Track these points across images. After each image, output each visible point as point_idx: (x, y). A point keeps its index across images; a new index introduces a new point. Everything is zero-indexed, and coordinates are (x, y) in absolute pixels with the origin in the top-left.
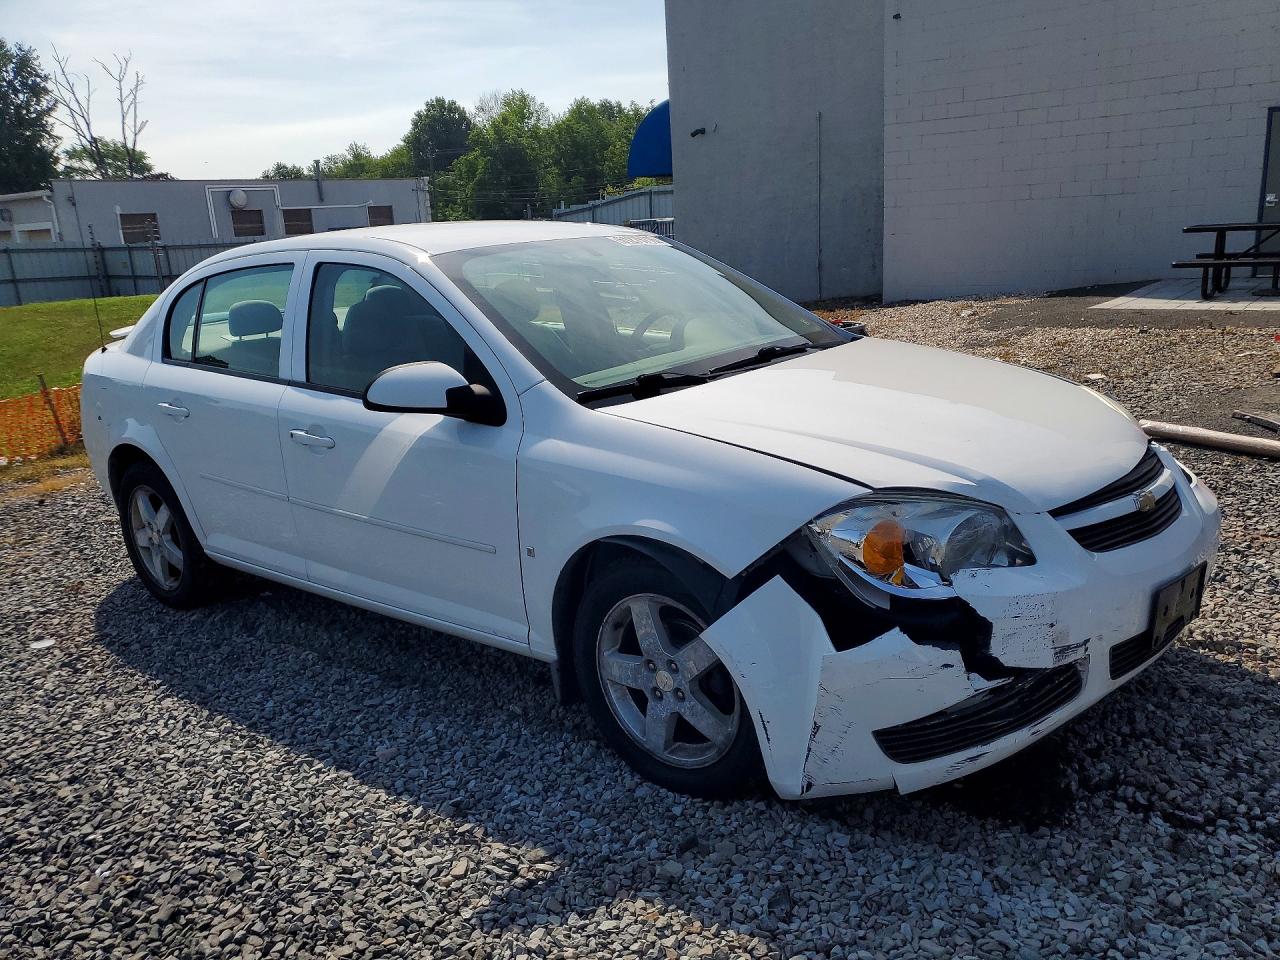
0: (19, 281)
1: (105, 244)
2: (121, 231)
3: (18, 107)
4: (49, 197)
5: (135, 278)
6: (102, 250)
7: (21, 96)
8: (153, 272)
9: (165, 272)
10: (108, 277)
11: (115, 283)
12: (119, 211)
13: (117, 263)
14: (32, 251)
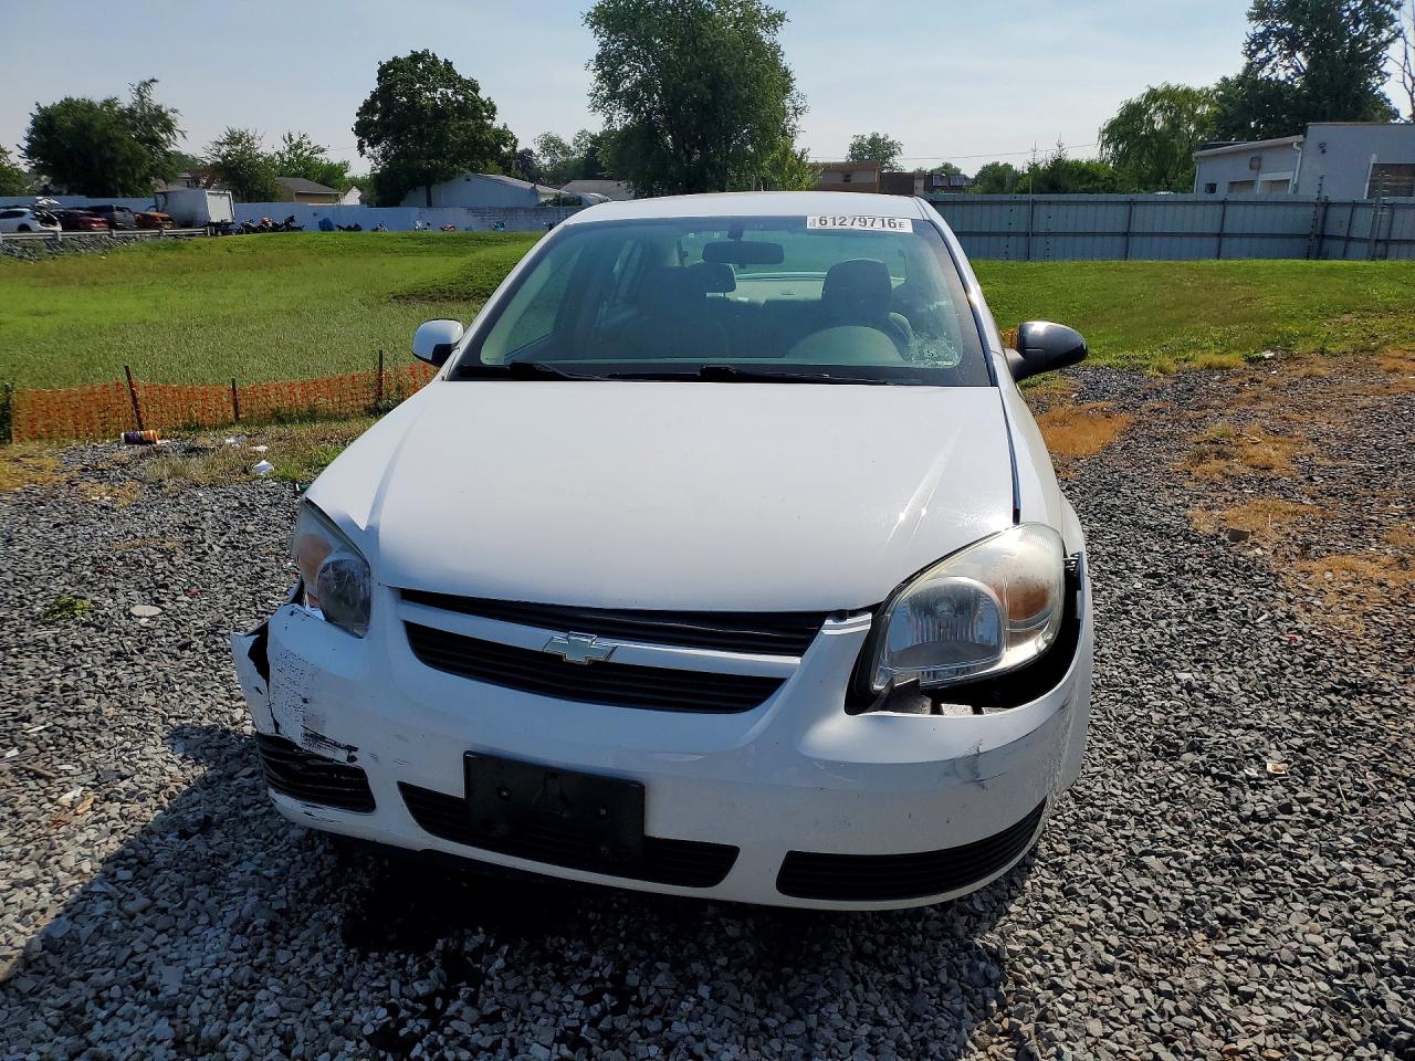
0: (1225, 235)
1: (1332, 199)
2: (1367, 185)
3: (1355, 40)
4: (1299, 144)
5: (1349, 239)
6: (1327, 205)
7: (1361, 27)
8: (1367, 235)
9: (1383, 235)
10: (1322, 237)
11: (1328, 244)
12: (1374, 159)
13: (1337, 222)
14: (1271, 203)
